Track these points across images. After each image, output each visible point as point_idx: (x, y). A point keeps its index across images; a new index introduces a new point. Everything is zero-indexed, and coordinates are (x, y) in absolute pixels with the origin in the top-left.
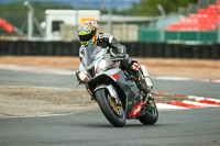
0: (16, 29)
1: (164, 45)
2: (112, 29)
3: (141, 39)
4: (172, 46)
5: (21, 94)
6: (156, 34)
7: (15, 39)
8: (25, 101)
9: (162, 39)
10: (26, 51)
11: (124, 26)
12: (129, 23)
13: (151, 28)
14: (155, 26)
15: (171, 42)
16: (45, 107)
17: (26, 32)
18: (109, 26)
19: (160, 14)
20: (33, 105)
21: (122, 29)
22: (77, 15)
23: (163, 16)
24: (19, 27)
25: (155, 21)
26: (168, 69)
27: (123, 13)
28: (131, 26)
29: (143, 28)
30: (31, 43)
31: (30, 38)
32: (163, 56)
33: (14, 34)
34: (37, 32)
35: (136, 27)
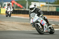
2: (49, 8)
5: (24, 24)
7: (23, 10)
10: (26, 13)
11: (52, 7)
12: (53, 6)
17: (26, 8)
18: (48, 7)
20: (27, 27)
21: (52, 8)
22: (40, 4)
24: (24, 7)
27: (52, 4)
31: (27, 9)
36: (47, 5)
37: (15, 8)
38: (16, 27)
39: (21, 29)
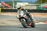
0: (10, 7)
1: (42, 10)
2: (31, 7)
3: (37, 9)
4: (44, 10)
5: (11, 20)
6: (40, 8)
7: (10, 9)
8: (12, 22)
9: (42, 9)
10: (13, 11)
11: (34, 6)
12: (34, 5)
13: (39, 6)
14: (40, 6)
15: (43, 9)
16: (17, 23)
18: (30, 6)
19: (41, 3)
21: (33, 7)
22: (23, 4)
23: (42, 4)
25: (40, 5)
26: (43, 15)
27: (33, 3)
28: (35, 6)
29: (38, 6)
30: (14, 10)
31: (14, 8)
32: (42, 12)
33: (10, 8)
34: (15, 7)
35: (36, 6)
36: (30, 4)
37: (4, 7)
38: (5, 23)
39: (9, 24)
